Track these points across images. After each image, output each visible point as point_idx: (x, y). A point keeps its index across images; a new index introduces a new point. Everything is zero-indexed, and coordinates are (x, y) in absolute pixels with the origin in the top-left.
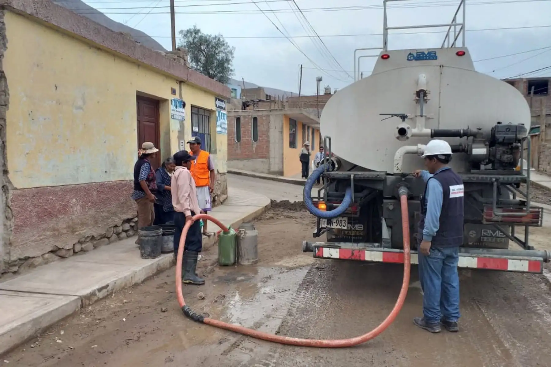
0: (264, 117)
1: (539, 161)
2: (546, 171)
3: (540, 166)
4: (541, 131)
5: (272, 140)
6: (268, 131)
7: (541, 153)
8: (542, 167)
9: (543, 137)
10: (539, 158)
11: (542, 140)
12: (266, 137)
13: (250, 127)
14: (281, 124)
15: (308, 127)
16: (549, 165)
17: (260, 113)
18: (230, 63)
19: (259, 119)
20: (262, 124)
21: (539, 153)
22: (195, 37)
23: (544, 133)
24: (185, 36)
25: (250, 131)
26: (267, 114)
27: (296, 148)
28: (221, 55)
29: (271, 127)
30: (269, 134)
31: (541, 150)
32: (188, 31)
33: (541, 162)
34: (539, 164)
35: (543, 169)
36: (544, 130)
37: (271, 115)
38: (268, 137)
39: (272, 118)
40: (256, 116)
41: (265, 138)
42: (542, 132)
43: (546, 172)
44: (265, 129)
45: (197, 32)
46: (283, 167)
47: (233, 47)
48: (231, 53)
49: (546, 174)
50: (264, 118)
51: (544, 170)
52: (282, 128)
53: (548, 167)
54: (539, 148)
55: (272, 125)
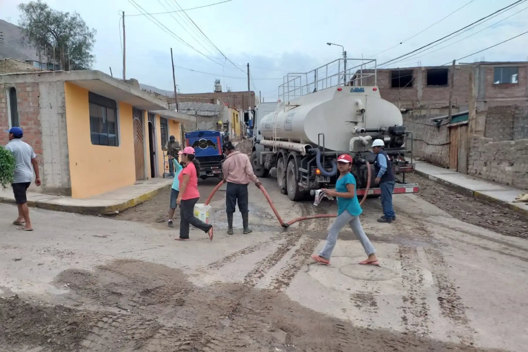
0: (29, 86)
1: (467, 161)
2: (480, 174)
3: (470, 167)
4: (470, 118)
5: (45, 128)
6: (37, 113)
7: (471, 149)
8: (472, 168)
9: (473, 127)
10: (468, 156)
11: (471, 131)
12: (35, 123)
13: (3, 105)
14: (60, 99)
15: (152, 116)
16: (486, 166)
17: (20, 80)
18: (91, 47)
19: (18, 90)
20: (26, 100)
21: (468, 149)
22: (41, 14)
23: (474, 122)
24: (27, 11)
25: (3, 114)
26: (33, 81)
27: (118, 146)
28: (77, 37)
29: (41, 106)
30: (39, 118)
31: (472, 144)
32: (31, 6)
33: (471, 162)
34: (468, 165)
35: (474, 172)
36: (475, 117)
37: (42, 82)
38: (38, 123)
39: (43, 89)
40: (13, 86)
41: (34, 126)
42: (473, 119)
43: (480, 176)
44: (32, 110)
45: (43, 7)
46: (69, 179)
47: (93, 29)
48: (91, 35)
49: (481, 178)
50: (29, 89)
51: (476, 173)
52: (63, 107)
53: (485, 169)
54: (468, 142)
55: (44, 100)
